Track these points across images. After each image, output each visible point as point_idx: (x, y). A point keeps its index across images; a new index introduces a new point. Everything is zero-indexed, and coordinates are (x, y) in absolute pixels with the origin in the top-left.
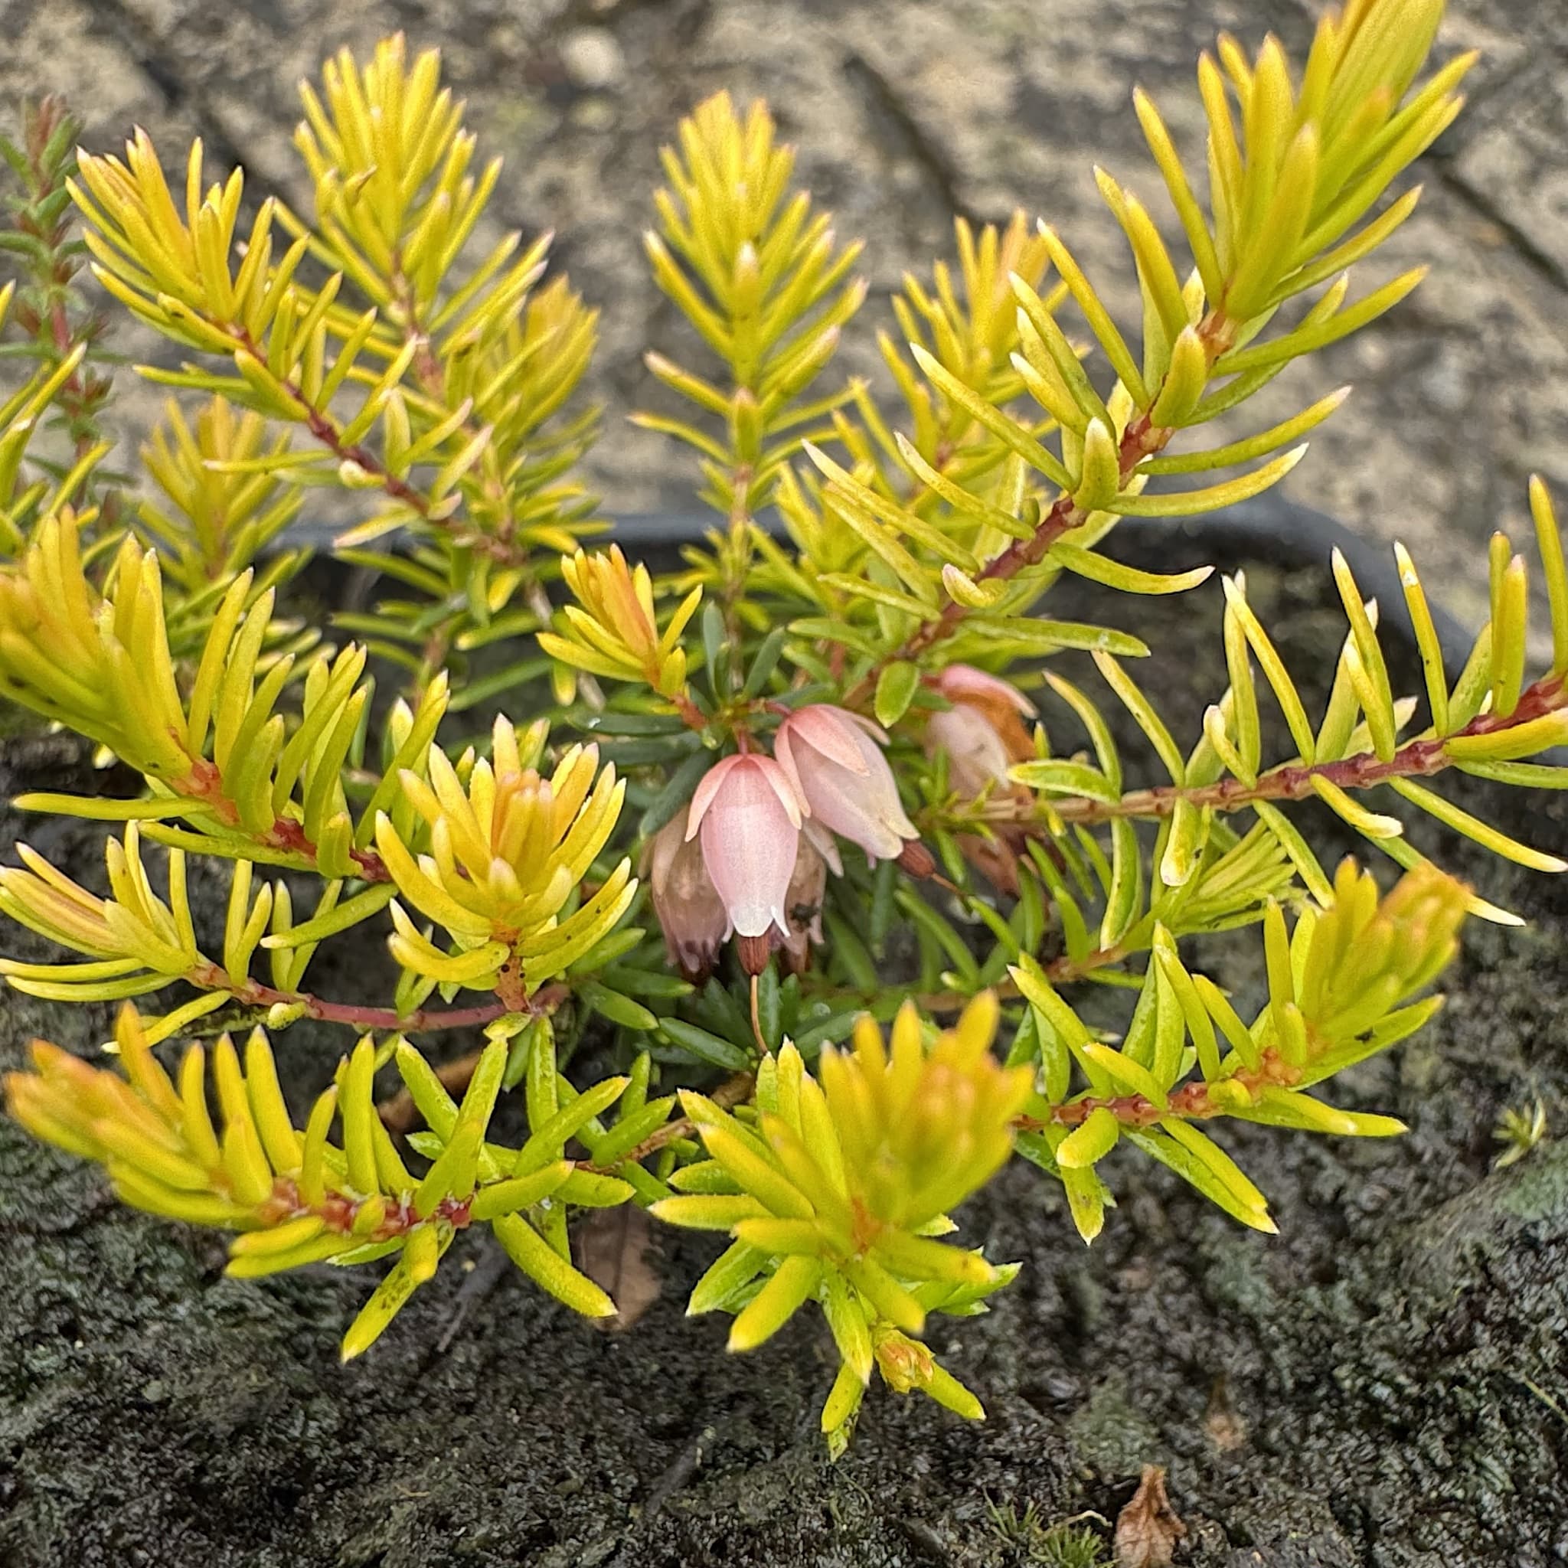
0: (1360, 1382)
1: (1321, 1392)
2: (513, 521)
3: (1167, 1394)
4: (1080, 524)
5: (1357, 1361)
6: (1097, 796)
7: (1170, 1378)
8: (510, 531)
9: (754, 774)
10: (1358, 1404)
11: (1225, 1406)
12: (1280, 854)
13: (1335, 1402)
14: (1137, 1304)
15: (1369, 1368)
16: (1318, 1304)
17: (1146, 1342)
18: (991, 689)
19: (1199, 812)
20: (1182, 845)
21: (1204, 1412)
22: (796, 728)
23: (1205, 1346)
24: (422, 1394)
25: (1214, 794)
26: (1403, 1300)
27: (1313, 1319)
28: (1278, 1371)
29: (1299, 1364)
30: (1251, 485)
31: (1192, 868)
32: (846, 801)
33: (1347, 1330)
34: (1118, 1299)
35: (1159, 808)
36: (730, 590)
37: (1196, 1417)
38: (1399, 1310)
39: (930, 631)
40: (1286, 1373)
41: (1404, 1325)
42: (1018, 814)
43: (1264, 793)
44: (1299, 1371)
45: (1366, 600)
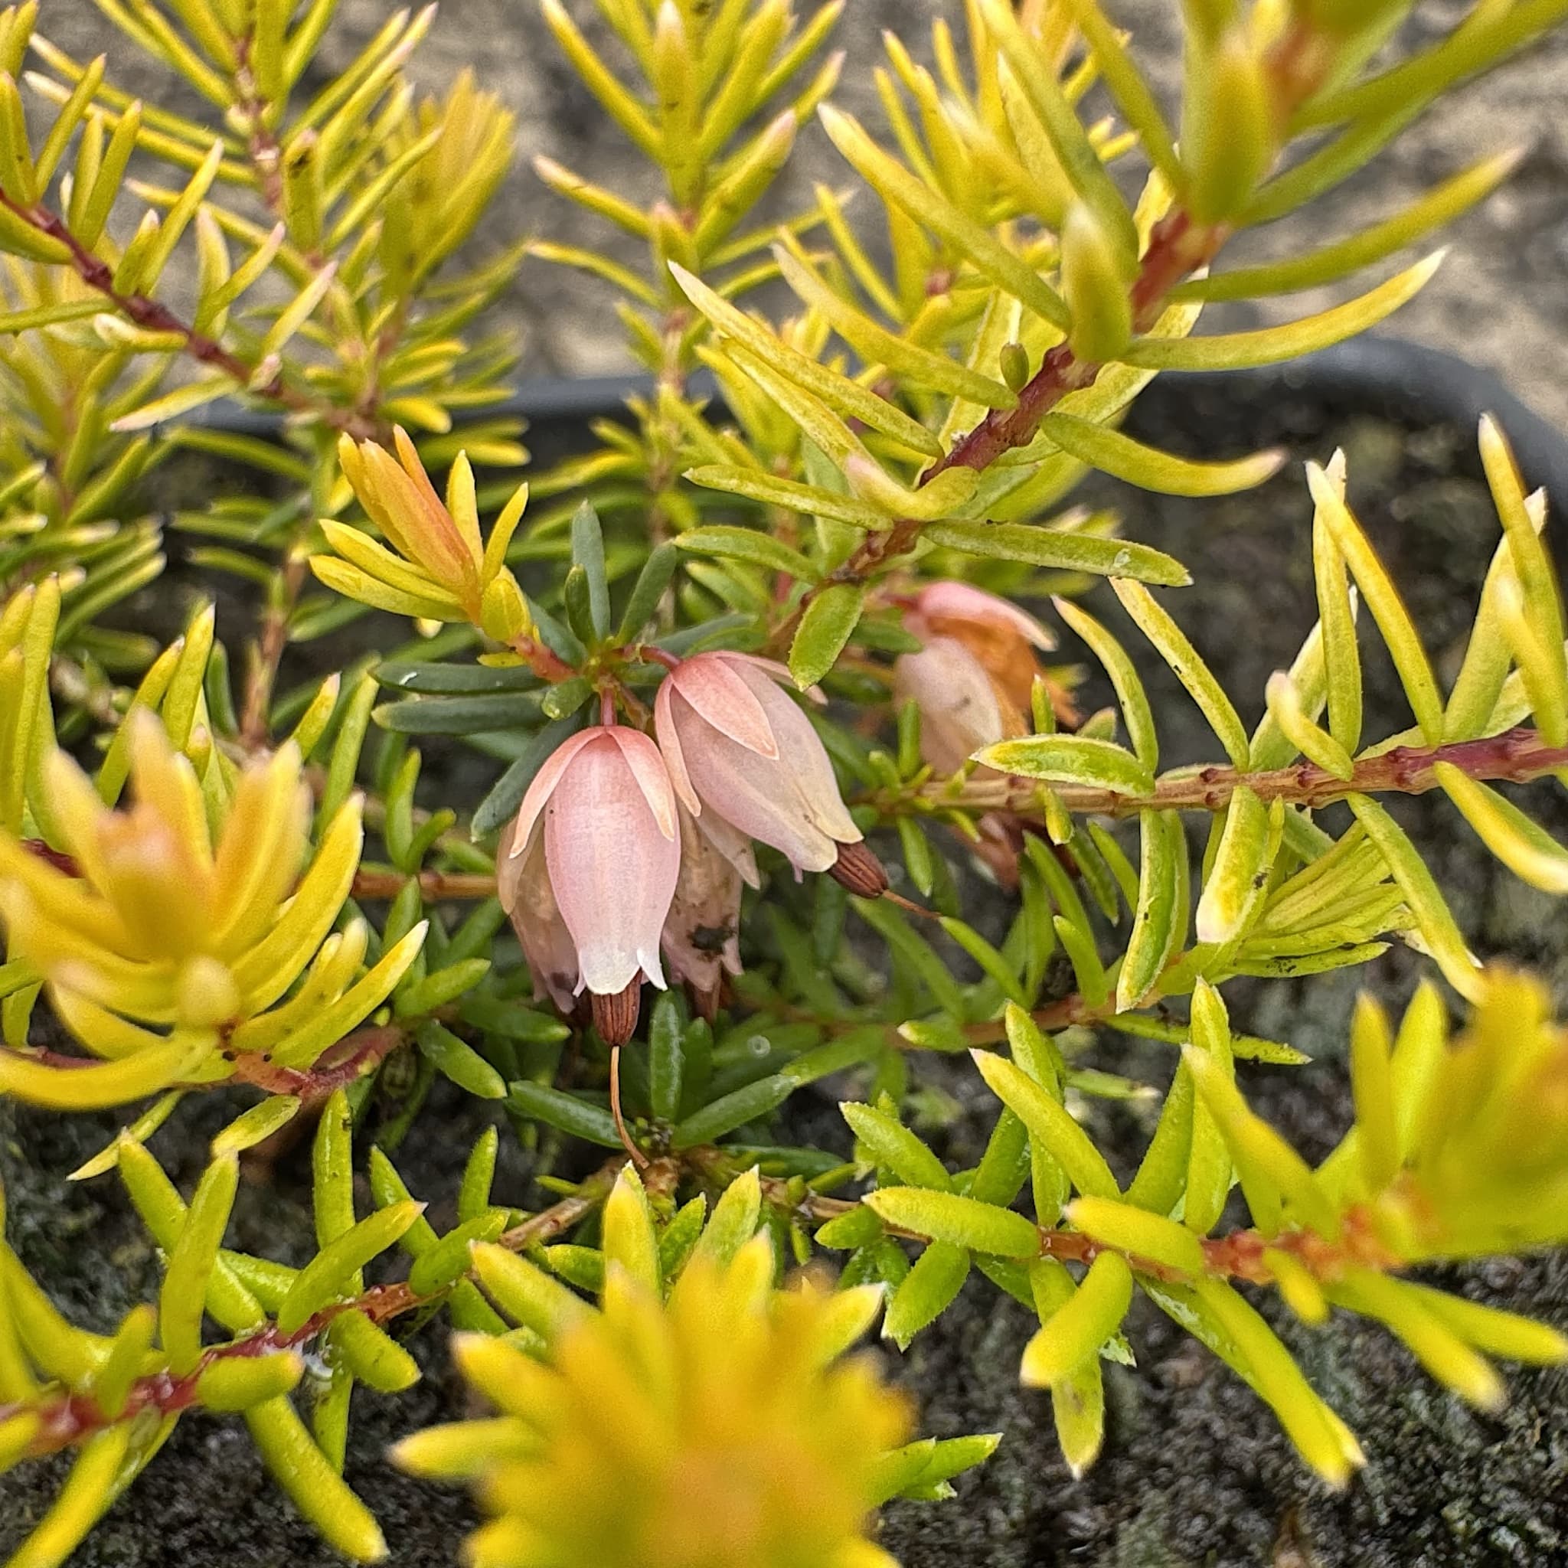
0: (1477, 1526)
1: (1425, 1531)
2: (377, 389)
3: (1222, 1521)
4: (1087, 381)
5: (1476, 1498)
6: (1117, 787)
7: (1227, 1497)
8: (372, 403)
9: (612, 756)
10: (1474, 1549)
11: (1297, 1541)
12: (1382, 871)
13: (1442, 1545)
14: (1186, 1403)
15: (1490, 1510)
16: (1424, 1414)
17: (1198, 1451)
18: (988, 613)
19: (1267, 808)
20: (1234, 871)
21: (1269, 1547)
22: (679, 687)
23: (1274, 1460)
24: (255, 1523)
25: (1290, 781)
26: (1539, 1422)
27: (1420, 1434)
28: (1368, 1499)
29: (1398, 1492)
30: (1351, 318)
31: (1247, 909)
32: (753, 793)
33: (1464, 1456)
34: (1161, 1396)
35: (1209, 799)
36: (657, 474)
37: (1259, 1555)
38: (1534, 1436)
39: (879, 543)
40: (1379, 1502)
41: (1540, 1456)
42: (1010, 801)
43: (1365, 784)
44: (1396, 1499)
45: (1530, 490)
